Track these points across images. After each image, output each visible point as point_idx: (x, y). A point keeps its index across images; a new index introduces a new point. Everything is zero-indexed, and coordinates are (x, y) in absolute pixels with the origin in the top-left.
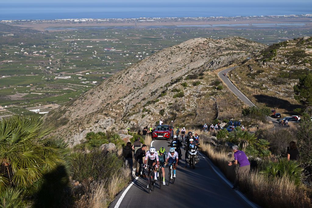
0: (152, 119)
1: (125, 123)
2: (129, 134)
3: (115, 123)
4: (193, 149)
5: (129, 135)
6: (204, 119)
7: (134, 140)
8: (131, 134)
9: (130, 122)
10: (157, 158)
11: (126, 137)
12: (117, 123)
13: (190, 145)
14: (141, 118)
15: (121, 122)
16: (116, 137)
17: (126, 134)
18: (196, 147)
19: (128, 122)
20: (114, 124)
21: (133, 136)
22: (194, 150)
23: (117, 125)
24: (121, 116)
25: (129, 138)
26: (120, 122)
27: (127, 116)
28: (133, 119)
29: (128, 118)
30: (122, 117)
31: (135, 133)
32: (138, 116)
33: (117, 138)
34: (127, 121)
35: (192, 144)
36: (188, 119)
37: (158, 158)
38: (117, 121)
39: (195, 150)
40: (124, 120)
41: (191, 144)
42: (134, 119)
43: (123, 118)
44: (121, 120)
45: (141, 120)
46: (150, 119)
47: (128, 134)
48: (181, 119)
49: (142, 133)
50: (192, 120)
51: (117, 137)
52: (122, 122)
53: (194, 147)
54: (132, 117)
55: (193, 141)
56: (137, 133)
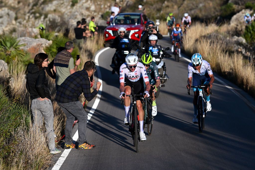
0: (93, 8)
1: (36, 18)
2: (42, 36)
3: (16, 19)
4: (156, 57)
5: (42, 39)
6: (201, 5)
7: (55, 50)
8: (47, 38)
9: (46, 16)
10: (144, 76)
11: (35, 43)
12: (19, 20)
13: (151, 48)
14: (69, 7)
15: (29, 17)
16: (8, 44)
17: (36, 37)
18: (161, 53)
19: (43, 17)
20: (14, 22)
21: (51, 42)
22: (158, 60)
23: (20, 23)
24: (29, 5)
25: (44, 45)
26: (27, 18)
27: (41, 5)
28: (52, 9)
29: (43, 9)
30: (30, 7)
31: (56, 36)
32: (62, 4)
33: (10, 47)
34: (41, 15)
35: (154, 47)
36: (168, 6)
37: (147, 76)
38: (19, 15)
39: (160, 59)
40: (34, 13)
41: (151, 46)
42: (55, 11)
43: (32, 9)
44: (29, 12)
45: (70, 12)
46: (88, 9)
47: (39, 36)
48: (154, 6)
49: (72, 35)
50: (176, 7)
51: (11, 43)
52: (31, 17)
53: (159, 53)
54: (50, 5)
55: (156, 41)
56: (61, 35)
